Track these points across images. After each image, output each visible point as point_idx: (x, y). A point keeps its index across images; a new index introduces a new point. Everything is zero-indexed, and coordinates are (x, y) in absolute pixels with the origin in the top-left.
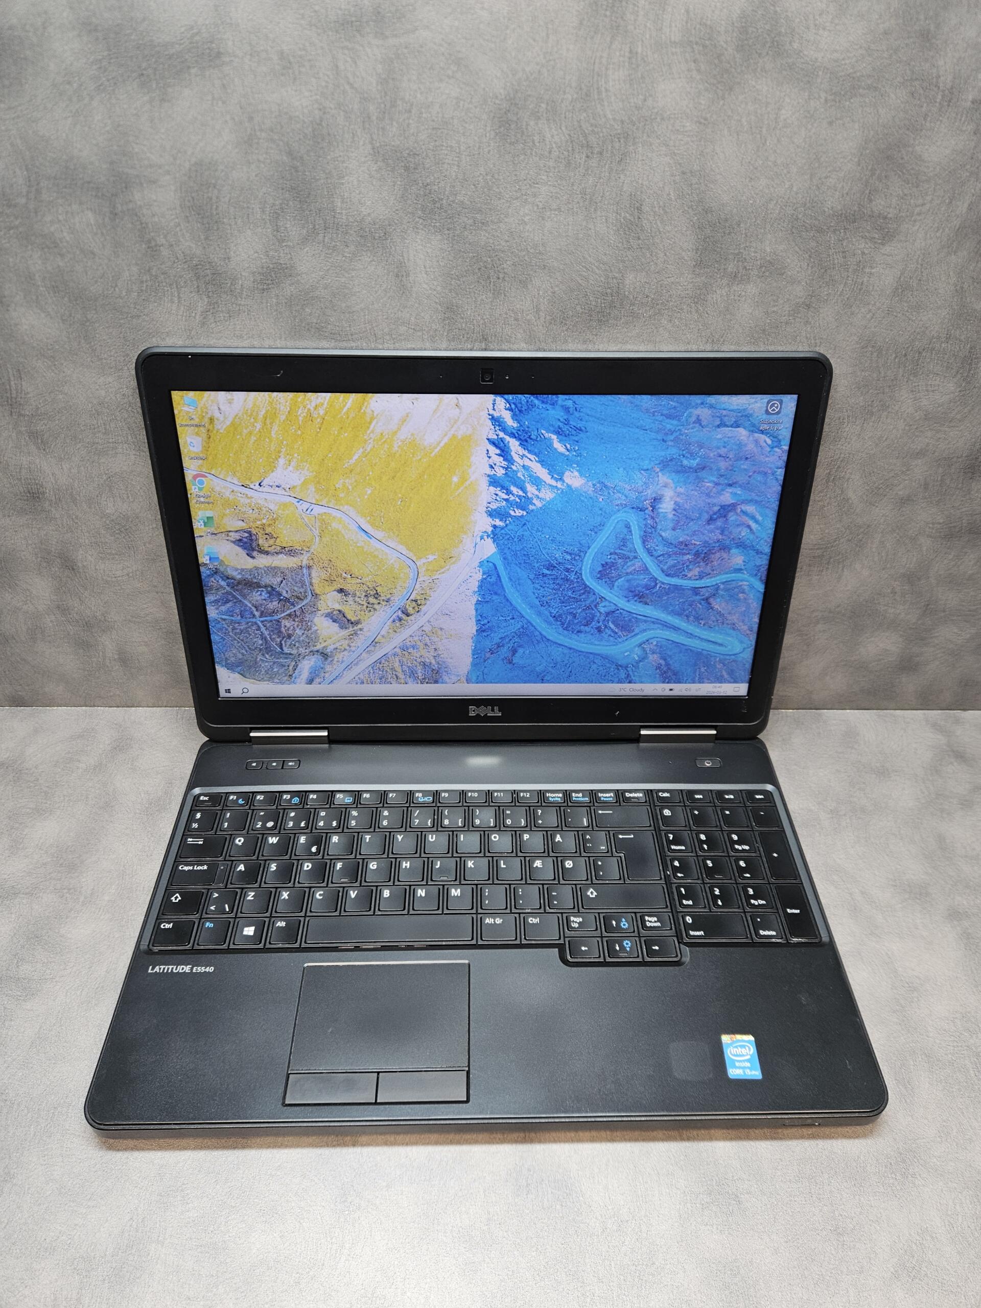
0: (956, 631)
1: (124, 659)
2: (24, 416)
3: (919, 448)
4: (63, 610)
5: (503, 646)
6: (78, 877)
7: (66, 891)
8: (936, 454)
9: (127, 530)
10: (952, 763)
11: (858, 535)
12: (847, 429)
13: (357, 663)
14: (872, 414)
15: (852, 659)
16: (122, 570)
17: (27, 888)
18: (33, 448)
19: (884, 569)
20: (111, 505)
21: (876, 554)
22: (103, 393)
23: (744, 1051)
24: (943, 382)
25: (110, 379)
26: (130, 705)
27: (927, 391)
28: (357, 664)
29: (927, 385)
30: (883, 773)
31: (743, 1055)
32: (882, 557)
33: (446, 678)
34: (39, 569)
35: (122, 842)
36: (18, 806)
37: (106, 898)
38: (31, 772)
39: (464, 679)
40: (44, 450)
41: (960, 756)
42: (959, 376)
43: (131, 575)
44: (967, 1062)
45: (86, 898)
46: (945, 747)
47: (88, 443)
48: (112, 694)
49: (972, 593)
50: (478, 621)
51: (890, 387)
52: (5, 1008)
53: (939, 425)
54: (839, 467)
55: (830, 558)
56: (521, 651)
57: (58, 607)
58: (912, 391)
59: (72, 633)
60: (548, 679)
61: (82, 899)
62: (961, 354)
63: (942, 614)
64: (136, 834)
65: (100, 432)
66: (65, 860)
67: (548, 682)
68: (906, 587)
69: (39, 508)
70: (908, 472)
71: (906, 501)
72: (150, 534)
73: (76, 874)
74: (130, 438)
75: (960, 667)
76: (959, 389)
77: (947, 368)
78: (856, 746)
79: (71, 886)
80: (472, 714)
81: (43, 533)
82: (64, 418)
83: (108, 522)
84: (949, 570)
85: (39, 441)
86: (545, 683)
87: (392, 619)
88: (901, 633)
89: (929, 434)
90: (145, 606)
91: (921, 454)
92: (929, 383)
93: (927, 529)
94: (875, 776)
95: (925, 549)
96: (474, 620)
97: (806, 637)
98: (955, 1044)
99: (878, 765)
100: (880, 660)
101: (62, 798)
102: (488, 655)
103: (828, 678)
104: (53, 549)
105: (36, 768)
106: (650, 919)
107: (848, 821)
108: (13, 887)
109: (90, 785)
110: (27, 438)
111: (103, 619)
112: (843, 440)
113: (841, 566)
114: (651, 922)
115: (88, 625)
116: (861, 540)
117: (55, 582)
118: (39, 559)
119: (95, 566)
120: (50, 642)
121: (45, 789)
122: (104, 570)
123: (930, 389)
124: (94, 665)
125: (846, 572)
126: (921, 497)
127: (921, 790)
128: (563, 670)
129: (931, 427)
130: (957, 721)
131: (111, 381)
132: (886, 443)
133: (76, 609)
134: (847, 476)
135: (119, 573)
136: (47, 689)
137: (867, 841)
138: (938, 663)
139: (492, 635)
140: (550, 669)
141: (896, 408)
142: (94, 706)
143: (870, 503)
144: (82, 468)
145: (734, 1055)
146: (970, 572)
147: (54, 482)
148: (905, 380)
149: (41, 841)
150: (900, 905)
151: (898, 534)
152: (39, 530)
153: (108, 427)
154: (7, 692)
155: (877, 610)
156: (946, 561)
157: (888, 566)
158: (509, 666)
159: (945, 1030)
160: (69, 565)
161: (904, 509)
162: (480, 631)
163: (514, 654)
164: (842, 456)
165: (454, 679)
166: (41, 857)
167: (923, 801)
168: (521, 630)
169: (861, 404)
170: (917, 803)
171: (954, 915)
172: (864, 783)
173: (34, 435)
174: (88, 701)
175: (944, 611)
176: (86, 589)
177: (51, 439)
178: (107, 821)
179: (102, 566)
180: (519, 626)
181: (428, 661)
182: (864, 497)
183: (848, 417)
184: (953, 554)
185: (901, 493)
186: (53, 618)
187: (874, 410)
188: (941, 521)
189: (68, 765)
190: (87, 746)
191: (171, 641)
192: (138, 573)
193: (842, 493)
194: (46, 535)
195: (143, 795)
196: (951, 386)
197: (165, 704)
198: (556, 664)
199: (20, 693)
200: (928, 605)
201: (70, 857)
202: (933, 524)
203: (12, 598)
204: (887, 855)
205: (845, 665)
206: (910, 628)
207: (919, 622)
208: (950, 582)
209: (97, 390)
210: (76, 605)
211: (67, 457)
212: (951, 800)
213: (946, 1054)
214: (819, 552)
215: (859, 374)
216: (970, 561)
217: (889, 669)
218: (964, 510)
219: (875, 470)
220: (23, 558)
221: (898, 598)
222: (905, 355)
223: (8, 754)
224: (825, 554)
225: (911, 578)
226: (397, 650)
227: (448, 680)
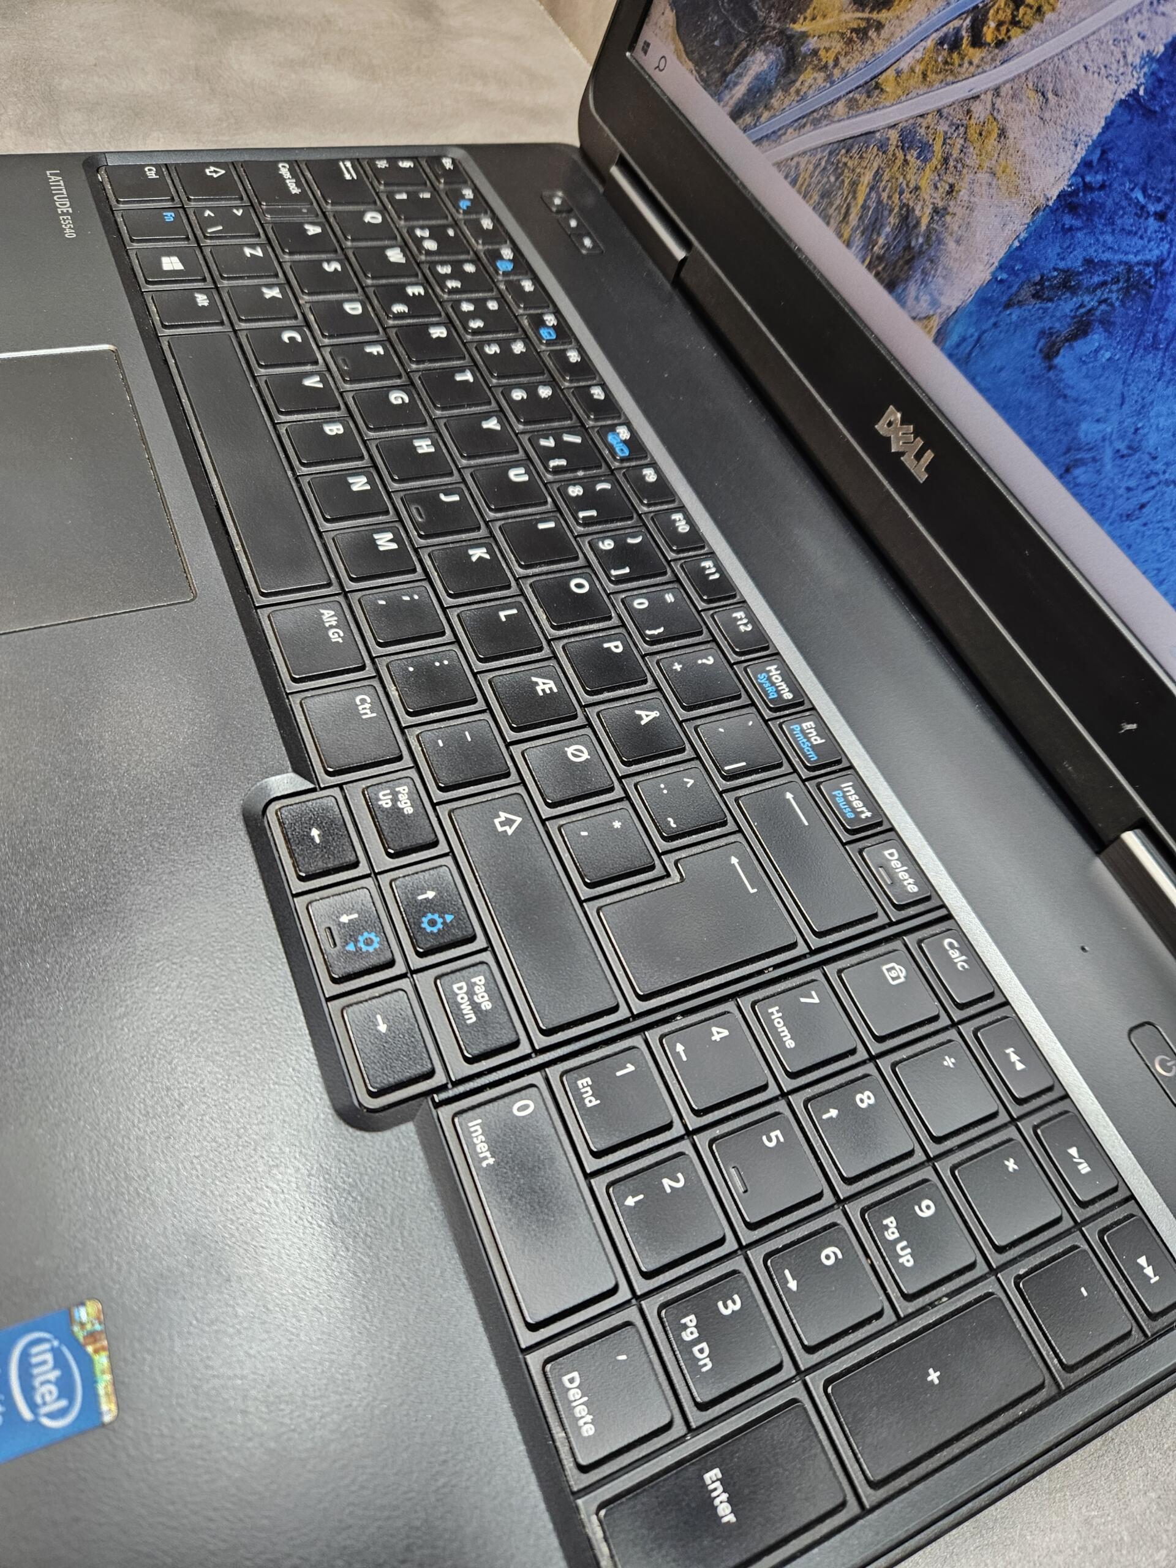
5: (1074, 291)
13: (819, 120)
23: (47, 1393)
28: (816, 123)
31: (28, 1391)
33: (912, 289)
39: (935, 323)
50: (1086, 164)
56: (1097, 338)
60: (1082, 479)
67: (1075, 489)
80: (881, 427)
86: (1066, 484)
87: (941, 33)
96: (1080, 153)
102: (1026, 292)
106: (480, 990)
114: (471, 993)
128: (1132, 483)
139: (1080, 235)
140: (1108, 454)
145: (25, 1355)
158: (1038, 363)
162: (1067, 202)
163: (1073, 337)
165: (924, 307)
168: (1149, 271)
180: (1153, 255)
181: (917, 213)
198: (1133, 449)
226: (894, 135)
227: (910, 302)
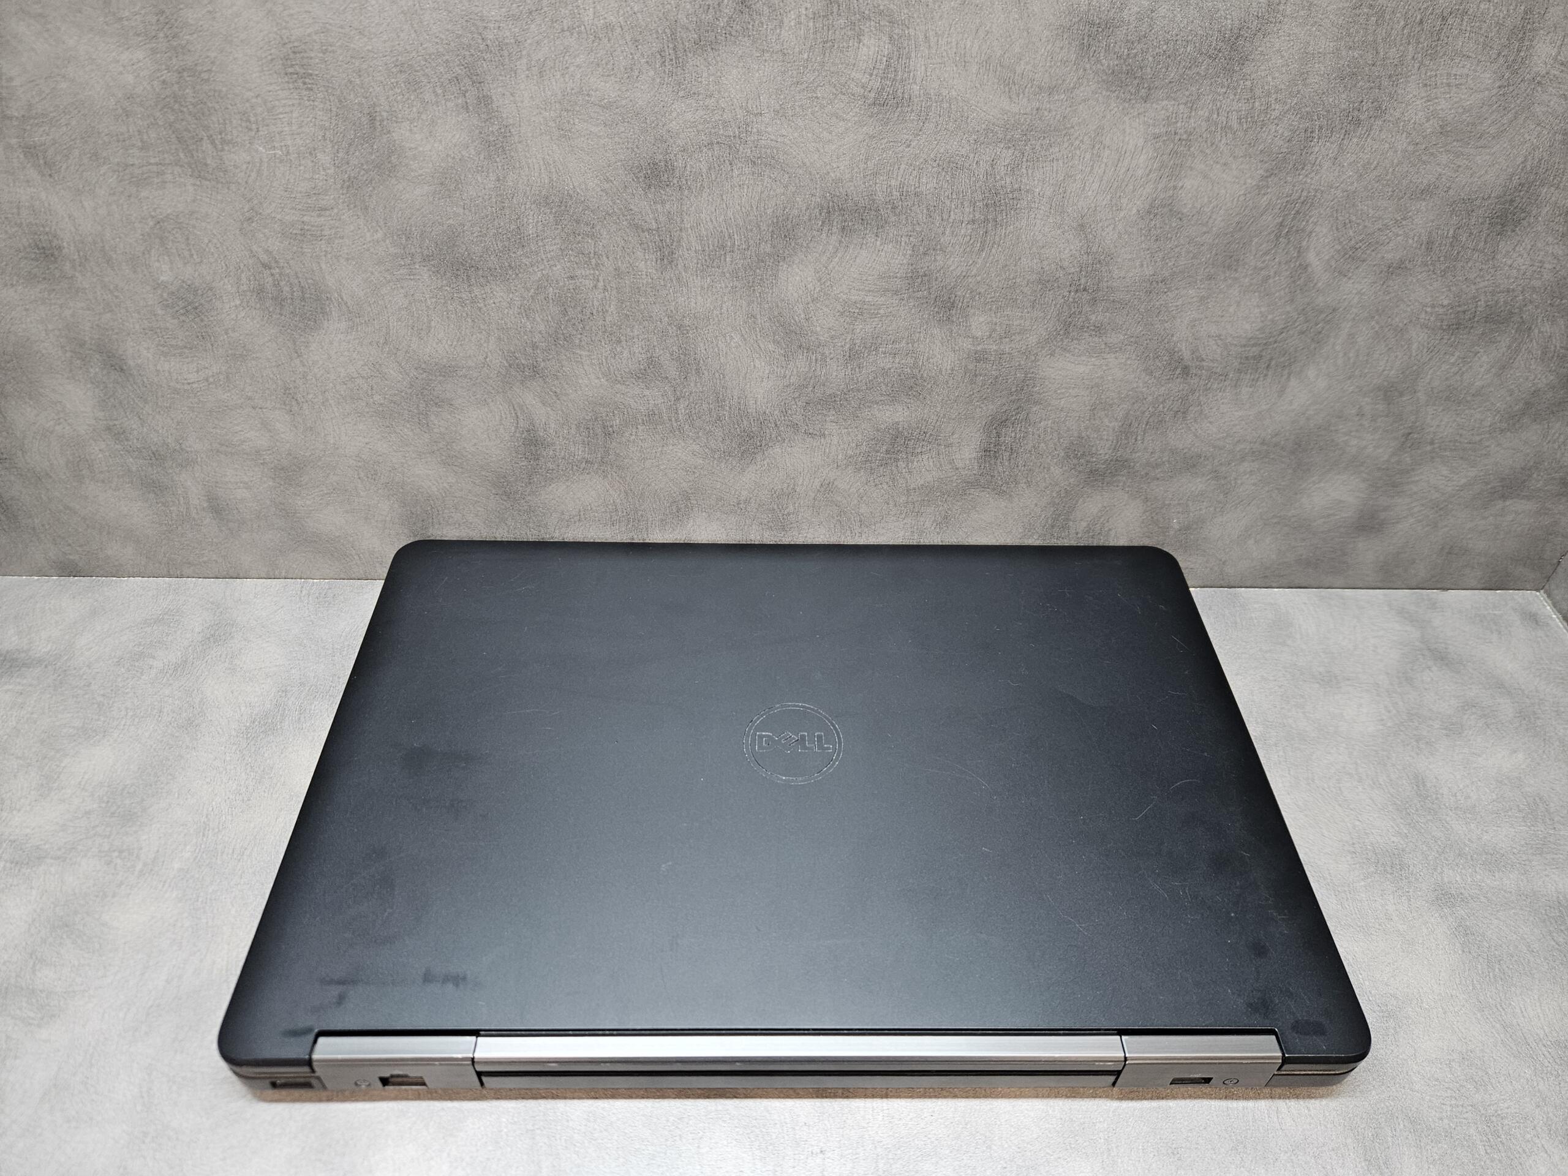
0: (1445, 473)
1: (217, 508)
2: (10, 118)
3: (1425, 182)
4: (119, 435)
6: (136, 832)
7: (116, 854)
8: (1451, 193)
9: (196, 308)
10: (1429, 668)
11: (1317, 324)
12: (1317, 149)
14: (1358, 122)
15: (1290, 514)
16: (197, 372)
17: (59, 849)
18: (33, 173)
19: (1350, 378)
20: (165, 267)
21: (1341, 354)
22: (130, 78)
24: (1475, 71)
25: (140, 54)
26: (235, 575)
27: (1449, 85)
29: (1449, 74)
30: (1330, 681)
32: (1349, 359)
34: (71, 371)
35: (208, 780)
36: (57, 723)
37: (176, 866)
38: (81, 672)
40: (50, 175)
41: (1441, 657)
42: (1501, 60)
43: (211, 380)
44: (1472, 1131)
45: (145, 864)
46: (1417, 643)
47: (118, 164)
48: (205, 559)
49: (1478, 416)
51: (1390, 76)
52: (8, 1037)
53: (1459, 144)
54: (1298, 212)
55: (1271, 359)
57: (109, 429)
58: (1426, 85)
59: (134, 469)
61: (139, 866)
62: (1508, 22)
63: (1429, 448)
64: (228, 767)
65: (133, 145)
66: (119, 807)
68: (1380, 407)
69: (57, 274)
70: (1404, 223)
71: (1396, 269)
72: (233, 316)
73: (134, 829)
74: (182, 155)
75: (1446, 526)
76: (1498, 84)
77: (1485, 46)
78: (1289, 642)
79: (125, 847)
81: (68, 313)
82: (74, 123)
83: (165, 295)
84: (1447, 379)
85: (42, 162)
88: (1364, 475)
89: (1444, 158)
90: (239, 428)
91: (1426, 192)
92: (1453, 72)
93: (1423, 315)
94: (1317, 685)
95: (1415, 346)
97: (1223, 482)
98: (1453, 1102)
99: (1321, 669)
100: (1329, 516)
101: (123, 713)
103: (1251, 542)
104: (87, 339)
105: (89, 667)
107: (1281, 753)
108: (38, 847)
109: (167, 692)
110: (22, 156)
111: (177, 448)
112: (1308, 167)
113: (1286, 372)
115: (157, 457)
116: (1320, 332)
117: (97, 390)
118: (68, 354)
119: (155, 365)
120: (103, 481)
121: (100, 699)
122: (170, 372)
123: (1452, 81)
124: (174, 515)
125: (1293, 382)
126: (1419, 263)
127: (1386, 707)
129: (1448, 147)
130: (1433, 605)
131: (141, 57)
132: (1375, 173)
133: (135, 432)
134: (1309, 229)
135: (192, 377)
136: (110, 552)
137: (1308, 784)
138: (1412, 520)
141: (1397, 114)
142: (182, 577)
143: (1340, 273)
144: (114, 207)
146: (1478, 384)
147: (73, 230)
148: (1417, 65)
149: (86, 777)
150: (1363, 883)
151: (1377, 323)
152: (61, 307)
153: (145, 137)
154: (51, 554)
155: (1333, 441)
156: (1445, 367)
157: (1357, 373)
159: (1437, 1080)
160: (115, 364)
161: (1391, 283)
164: (1305, 194)
166: (84, 801)
167: (1389, 724)
169: (1343, 106)
170: (1381, 727)
171: (1444, 898)
172: (1302, 697)
173: (31, 151)
174: (173, 570)
175: (1432, 443)
176: (146, 402)
177: (59, 158)
178: (187, 747)
179: (167, 366)
182: (1333, 263)
183: (1321, 128)
184: (1457, 354)
185: (1389, 256)
186: (103, 446)
187: (1362, 117)
188: (1446, 302)
189: (137, 664)
190: (168, 635)
191: (282, 483)
192: (221, 377)
193: (1298, 257)
194: (73, 316)
195: (243, 709)
196: (1487, 77)
197: (283, 574)
199: (71, 557)
200: (1410, 434)
201: (127, 802)
202: (1433, 306)
203: (37, 415)
204: (1340, 805)
205: (1279, 523)
206: (1379, 469)
207: (1393, 460)
208: (1448, 398)
209: (121, 73)
210: (134, 426)
211: (87, 188)
212: (1431, 722)
213: (1441, 1119)
214: (1255, 350)
215: (1344, 53)
216: (1481, 366)
217: (1342, 530)
218: (1482, 285)
219: (1354, 218)
220: (44, 351)
221: (1366, 423)
222: (1421, 22)
223: (49, 647)
224: (1264, 354)
225: (1389, 393)
